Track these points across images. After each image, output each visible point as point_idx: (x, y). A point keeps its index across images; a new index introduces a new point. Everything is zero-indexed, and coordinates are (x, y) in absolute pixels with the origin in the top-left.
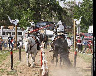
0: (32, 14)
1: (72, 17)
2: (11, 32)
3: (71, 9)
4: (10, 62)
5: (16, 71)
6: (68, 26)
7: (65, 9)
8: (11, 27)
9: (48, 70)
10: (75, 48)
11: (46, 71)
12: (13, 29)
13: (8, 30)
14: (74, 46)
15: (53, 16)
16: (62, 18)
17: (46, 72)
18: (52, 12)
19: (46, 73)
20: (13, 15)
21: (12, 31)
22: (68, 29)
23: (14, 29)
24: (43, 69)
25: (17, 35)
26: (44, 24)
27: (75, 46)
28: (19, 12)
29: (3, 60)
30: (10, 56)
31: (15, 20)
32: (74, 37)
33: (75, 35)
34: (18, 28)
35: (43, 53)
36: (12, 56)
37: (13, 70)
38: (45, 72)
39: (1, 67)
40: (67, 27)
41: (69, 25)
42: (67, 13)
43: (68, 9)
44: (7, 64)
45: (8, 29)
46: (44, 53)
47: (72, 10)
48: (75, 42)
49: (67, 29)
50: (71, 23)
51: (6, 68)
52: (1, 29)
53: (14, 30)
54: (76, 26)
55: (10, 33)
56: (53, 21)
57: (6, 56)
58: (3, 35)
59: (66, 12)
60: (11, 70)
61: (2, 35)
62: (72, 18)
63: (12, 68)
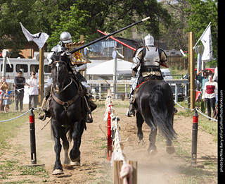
0: (82, 19)
1: (182, 26)
3: (180, 5)
5: (44, 165)
6: (173, 50)
8: (26, 52)
9: (137, 163)
10: (191, 105)
11: (130, 166)
12: (31, 58)
13: (19, 61)
14: (189, 102)
16: (158, 29)
17: (130, 169)
18: (131, 14)
19: (132, 170)
20: (32, 21)
21: (31, 61)
22: (173, 57)
23: (34, 58)
24: (122, 161)
25: (45, 73)
26: (113, 44)
27: (191, 102)
28: (48, 13)
29: (9, 137)
32: (189, 78)
33: (191, 73)
34: (45, 54)
35: (114, 119)
36: (33, 126)
37: (35, 162)
38: (127, 169)
39: (5, 156)
40: (170, 51)
41: (175, 48)
42: (170, 17)
43: (172, 6)
44: (20, 147)
45: (19, 58)
46: (118, 120)
47: (182, 8)
48: (191, 90)
49: (170, 57)
50: (180, 43)
51: (17, 158)
52: (1, 57)
53: (34, 61)
54: (193, 50)
55: (25, 67)
56: (135, 36)
57: (17, 127)
58: (7, 74)
59: (169, 13)
60: (30, 164)
61: (5, 74)
62: (184, 30)
63: (32, 159)
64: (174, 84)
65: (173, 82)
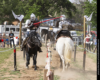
1: (82, 13)
2: (15, 28)
3: (81, 5)
4: (13, 61)
5: (19, 71)
7: (74, 5)
10: (84, 47)
15: (61, 12)
19: (52, 74)
20: (18, 10)
21: (17, 27)
22: (78, 26)
23: (18, 25)
24: (47, 70)
27: (84, 45)
29: (6, 58)
30: (13, 54)
31: (19, 15)
35: (49, 52)
36: (15, 54)
37: (16, 69)
38: (50, 73)
40: (77, 24)
41: (79, 23)
44: (10, 63)
45: (12, 25)
49: (76, 26)
50: (81, 20)
51: (9, 67)
54: (86, 24)
57: (9, 54)
59: (76, 7)
60: (14, 70)
61: (5, 32)
62: (82, 15)
63: (15, 68)
64: (77, 38)
65: (77, 37)
